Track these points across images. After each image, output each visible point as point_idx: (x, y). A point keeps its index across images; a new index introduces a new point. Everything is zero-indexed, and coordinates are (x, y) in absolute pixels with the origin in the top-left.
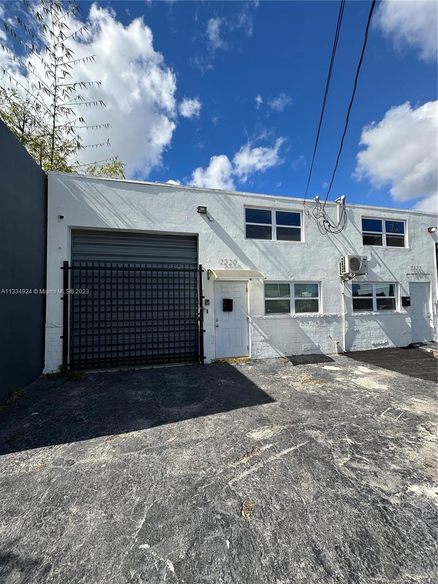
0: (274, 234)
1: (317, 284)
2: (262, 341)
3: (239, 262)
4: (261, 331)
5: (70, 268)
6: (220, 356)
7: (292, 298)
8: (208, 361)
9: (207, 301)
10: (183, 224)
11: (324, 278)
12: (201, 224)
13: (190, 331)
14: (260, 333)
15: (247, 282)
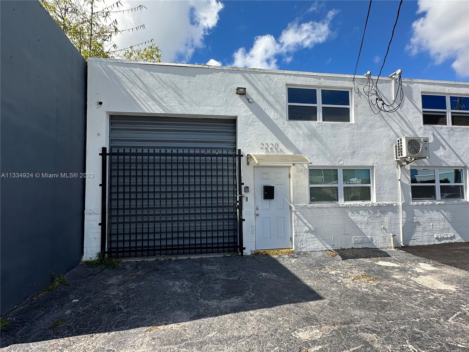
0: (320, 115)
1: (369, 170)
2: (306, 232)
3: (282, 147)
4: (305, 221)
5: (108, 154)
6: (261, 248)
7: (341, 185)
8: (247, 252)
9: (247, 188)
10: (221, 106)
11: (377, 163)
12: (240, 106)
13: (228, 219)
14: (305, 223)
15: (289, 167)
